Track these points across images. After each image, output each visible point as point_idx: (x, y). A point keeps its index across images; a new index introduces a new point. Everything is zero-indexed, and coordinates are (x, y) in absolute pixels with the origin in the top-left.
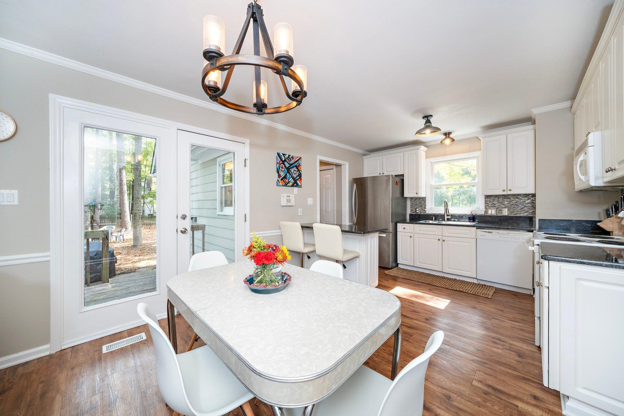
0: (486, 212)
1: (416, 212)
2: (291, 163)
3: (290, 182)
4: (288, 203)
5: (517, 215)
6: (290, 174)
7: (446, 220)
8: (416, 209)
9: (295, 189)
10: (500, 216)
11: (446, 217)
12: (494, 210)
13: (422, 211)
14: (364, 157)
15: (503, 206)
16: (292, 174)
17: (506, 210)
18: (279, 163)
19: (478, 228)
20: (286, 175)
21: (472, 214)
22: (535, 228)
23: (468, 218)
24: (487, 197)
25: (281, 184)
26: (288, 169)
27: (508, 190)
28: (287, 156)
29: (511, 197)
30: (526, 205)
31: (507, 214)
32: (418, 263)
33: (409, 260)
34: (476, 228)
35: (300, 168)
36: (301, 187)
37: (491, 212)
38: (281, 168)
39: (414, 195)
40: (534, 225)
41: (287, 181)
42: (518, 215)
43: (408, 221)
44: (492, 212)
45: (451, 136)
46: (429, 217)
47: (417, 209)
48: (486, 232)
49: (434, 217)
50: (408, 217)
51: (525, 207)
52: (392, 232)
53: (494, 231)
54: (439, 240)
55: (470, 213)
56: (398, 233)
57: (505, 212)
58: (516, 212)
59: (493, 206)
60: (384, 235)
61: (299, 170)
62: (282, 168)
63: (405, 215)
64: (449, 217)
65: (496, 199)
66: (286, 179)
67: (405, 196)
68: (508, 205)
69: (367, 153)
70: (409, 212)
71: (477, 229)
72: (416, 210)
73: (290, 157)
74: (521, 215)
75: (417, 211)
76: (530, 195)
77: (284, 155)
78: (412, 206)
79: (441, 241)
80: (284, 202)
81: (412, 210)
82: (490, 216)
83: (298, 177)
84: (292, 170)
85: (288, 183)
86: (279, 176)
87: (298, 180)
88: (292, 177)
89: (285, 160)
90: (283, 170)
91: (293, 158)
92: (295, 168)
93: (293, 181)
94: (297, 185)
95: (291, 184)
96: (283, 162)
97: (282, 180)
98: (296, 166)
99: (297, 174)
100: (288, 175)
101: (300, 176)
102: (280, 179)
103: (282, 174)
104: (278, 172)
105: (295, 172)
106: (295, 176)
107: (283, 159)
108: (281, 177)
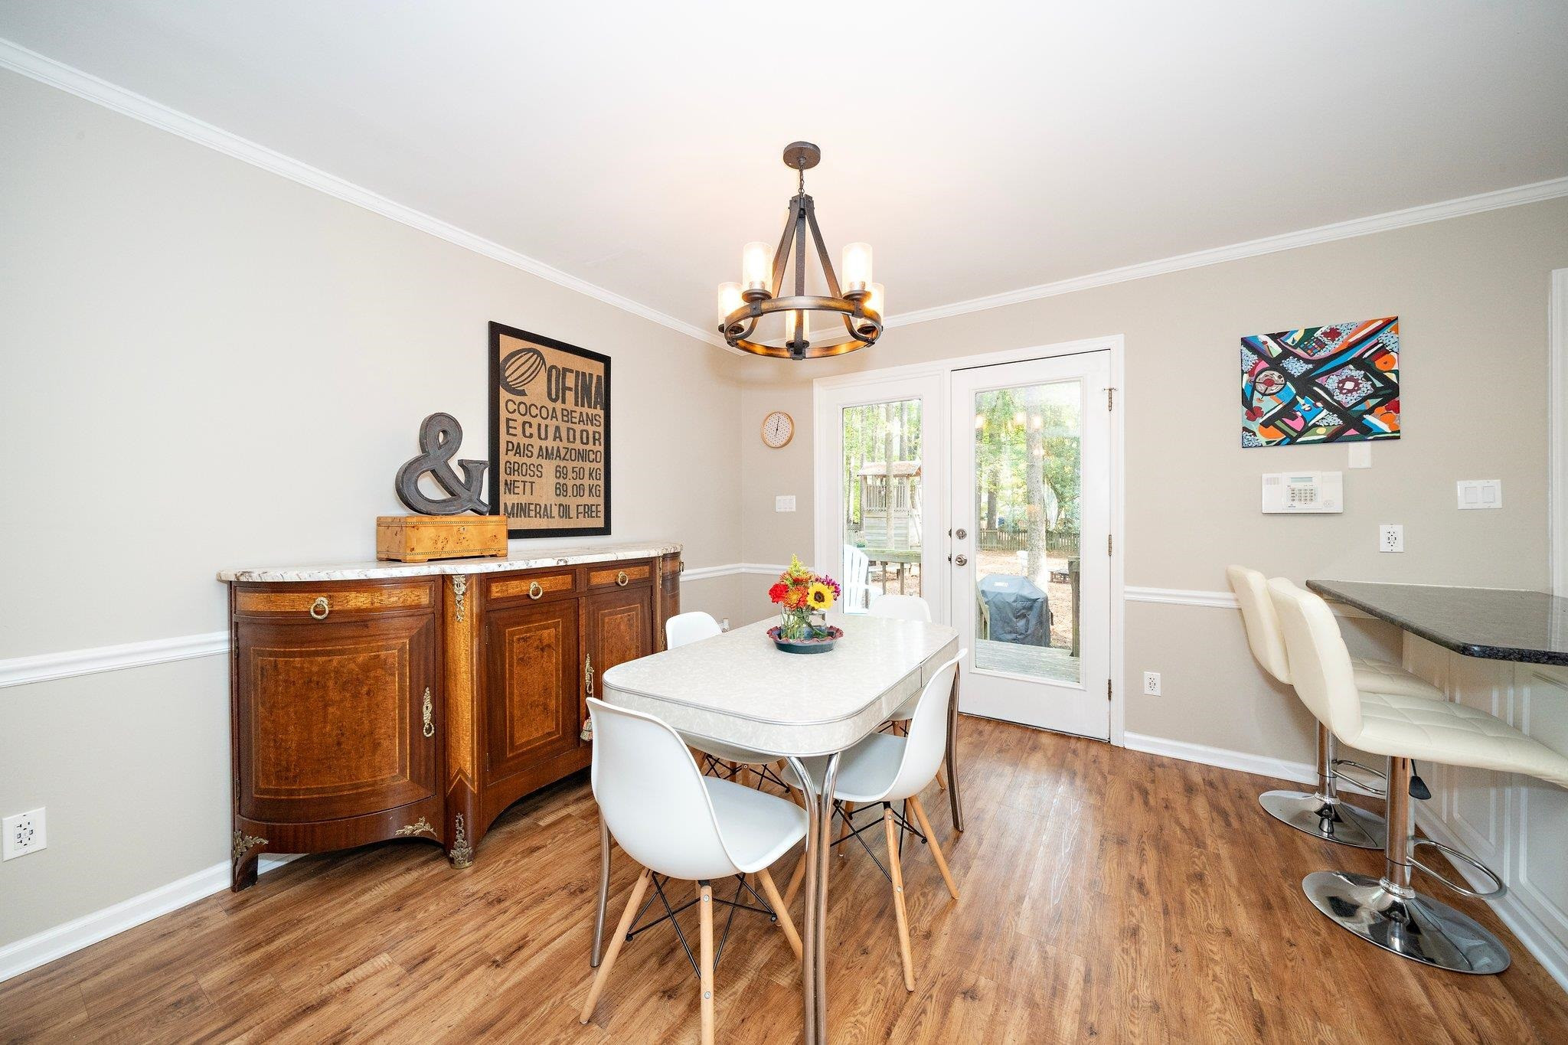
2: (1323, 353)
3: (1315, 425)
4: (1297, 504)
6: (1317, 397)
9: (1359, 452)
16: (1332, 396)
18: (1251, 373)
20: (1294, 402)
25: (1263, 440)
26: (1306, 384)
28: (1298, 336)
35: (1389, 362)
36: (1398, 438)
38: (1262, 387)
41: (1298, 424)
61: (1374, 374)
62: (1270, 383)
66: (1294, 418)
73: (1318, 334)
77: (1275, 337)
80: (1275, 501)
83: (1372, 402)
84: (1332, 382)
85: (1301, 434)
86: (1253, 413)
87: (1370, 411)
88: (1328, 406)
89: (1286, 354)
90: (1274, 389)
91: (1333, 334)
92: (1350, 371)
93: (1335, 421)
94: (1366, 432)
95: (1322, 433)
96: (1275, 364)
97: (1265, 424)
98: (1358, 363)
99: (1366, 388)
100: (1305, 404)
101: (1389, 395)
102: (1255, 426)
103: (1269, 406)
104: (1247, 401)
105: (1349, 385)
106: (1348, 400)
107: (1275, 350)
108: (1262, 415)
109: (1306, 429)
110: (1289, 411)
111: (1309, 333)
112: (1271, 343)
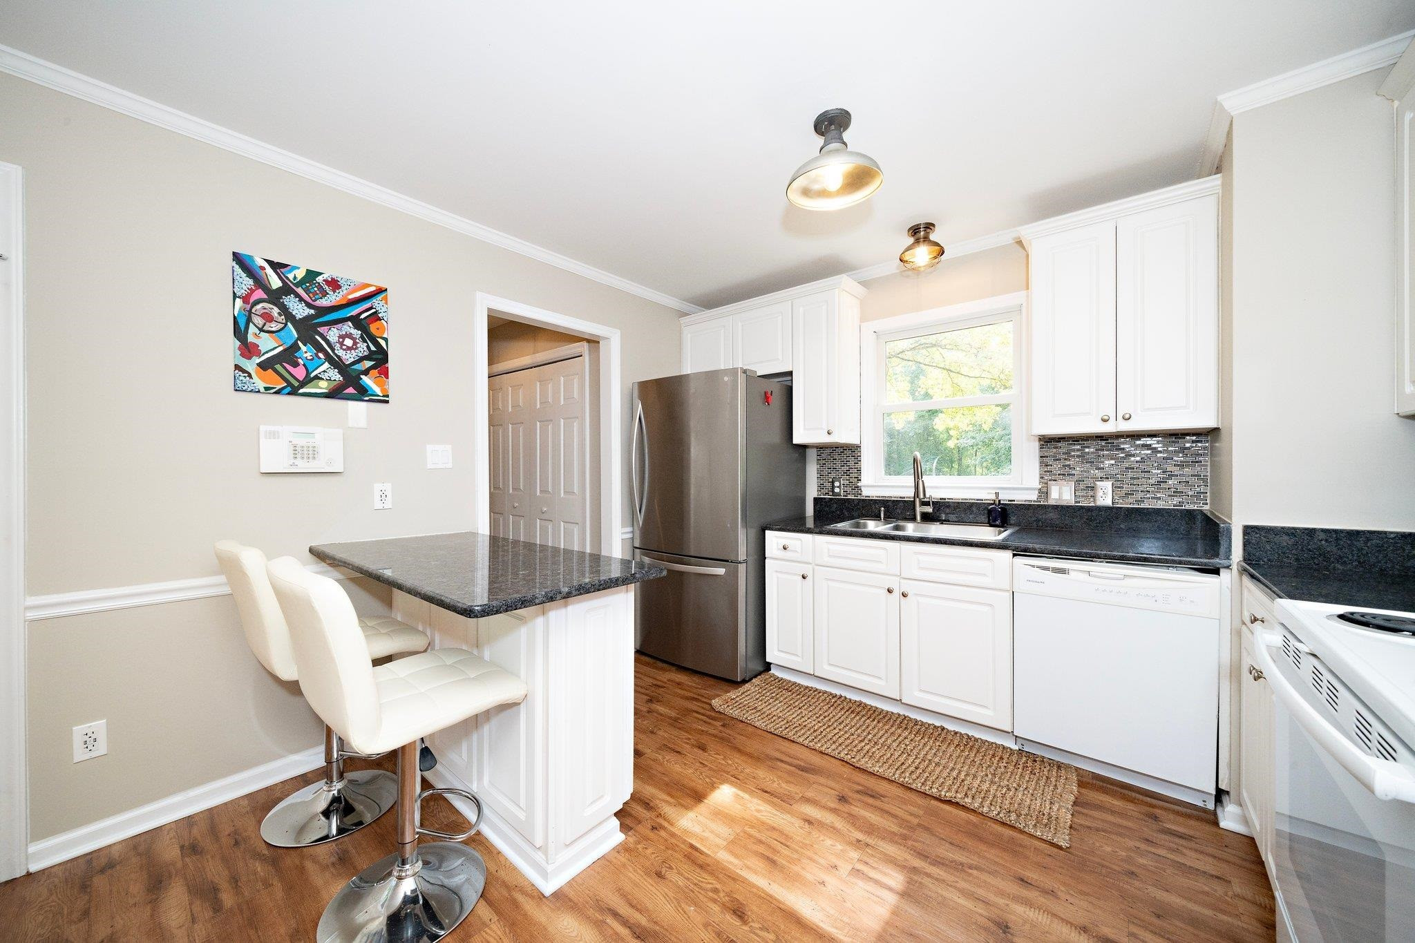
0: (1044, 493)
1: (833, 491)
2: (324, 302)
3: (317, 378)
4: (299, 462)
5: (1142, 506)
6: (319, 348)
7: (919, 518)
8: (833, 482)
9: (356, 410)
10: (1089, 509)
11: (919, 509)
12: (1068, 488)
13: (849, 490)
14: (684, 320)
15: (1098, 473)
16: (333, 350)
17: (1107, 486)
18: (246, 299)
19: (1019, 552)
20: (294, 348)
21: (999, 501)
22: (1228, 557)
23: (986, 512)
24: (1048, 441)
25: (261, 385)
26: (308, 329)
27: (1120, 417)
28: (300, 274)
29: (1123, 443)
30: (1176, 471)
31: (1108, 502)
32: (826, 667)
33: (800, 654)
34: (1009, 554)
35: (383, 329)
36: (387, 402)
37: (1060, 494)
38: (259, 321)
39: (823, 439)
40: (1222, 550)
41: (300, 373)
42: (1146, 506)
43: (810, 523)
44: (1063, 494)
45: (933, 237)
46: (871, 508)
47: (837, 484)
48: (1046, 569)
49: (883, 509)
50: (810, 510)
51: (1171, 476)
52: (746, 561)
53: (1075, 567)
54: (890, 591)
55: (994, 497)
56: (769, 564)
57: (1105, 496)
58: (1140, 495)
59: (1066, 475)
60: (721, 571)
61: (369, 336)
62: (268, 318)
63: (802, 501)
64: (929, 509)
65: (1074, 450)
66: (296, 365)
67: (797, 440)
68: (1115, 471)
69: (692, 307)
70: (812, 492)
71: (1014, 555)
72: (833, 487)
73: (320, 279)
74: (1160, 505)
75: (837, 490)
76: (1188, 434)
77: (276, 266)
78: (820, 476)
79: (897, 593)
80: (275, 456)
81: (821, 487)
82: (1056, 507)
83: (368, 364)
84: (333, 334)
85: (303, 384)
86: (248, 350)
87: (366, 372)
88: (329, 359)
89: (286, 290)
90: (274, 326)
91: (334, 284)
92: (348, 328)
93: (336, 376)
94: (362, 393)
95: (323, 386)
96: (275, 297)
97: (263, 366)
98: (355, 320)
99: (362, 349)
100: (306, 351)
101: (380, 359)
102: (251, 365)
103: (268, 345)
104: (240, 333)
105: (348, 342)
106: (348, 357)
107: (276, 283)
108: (259, 354)
109: (308, 380)
110: (289, 355)
111: (311, 275)
112: (269, 271)
